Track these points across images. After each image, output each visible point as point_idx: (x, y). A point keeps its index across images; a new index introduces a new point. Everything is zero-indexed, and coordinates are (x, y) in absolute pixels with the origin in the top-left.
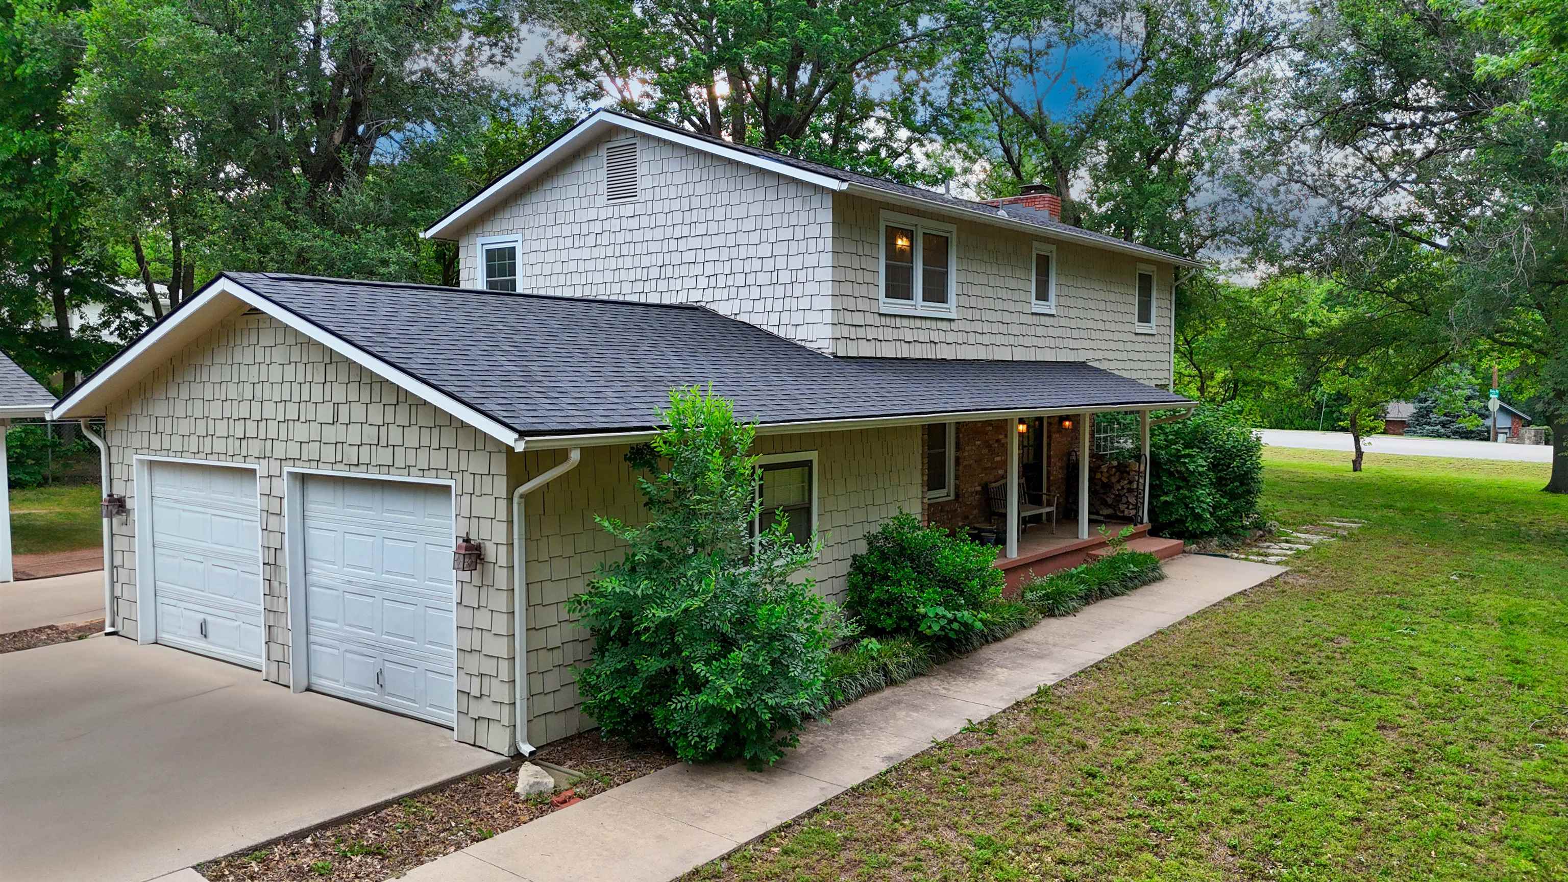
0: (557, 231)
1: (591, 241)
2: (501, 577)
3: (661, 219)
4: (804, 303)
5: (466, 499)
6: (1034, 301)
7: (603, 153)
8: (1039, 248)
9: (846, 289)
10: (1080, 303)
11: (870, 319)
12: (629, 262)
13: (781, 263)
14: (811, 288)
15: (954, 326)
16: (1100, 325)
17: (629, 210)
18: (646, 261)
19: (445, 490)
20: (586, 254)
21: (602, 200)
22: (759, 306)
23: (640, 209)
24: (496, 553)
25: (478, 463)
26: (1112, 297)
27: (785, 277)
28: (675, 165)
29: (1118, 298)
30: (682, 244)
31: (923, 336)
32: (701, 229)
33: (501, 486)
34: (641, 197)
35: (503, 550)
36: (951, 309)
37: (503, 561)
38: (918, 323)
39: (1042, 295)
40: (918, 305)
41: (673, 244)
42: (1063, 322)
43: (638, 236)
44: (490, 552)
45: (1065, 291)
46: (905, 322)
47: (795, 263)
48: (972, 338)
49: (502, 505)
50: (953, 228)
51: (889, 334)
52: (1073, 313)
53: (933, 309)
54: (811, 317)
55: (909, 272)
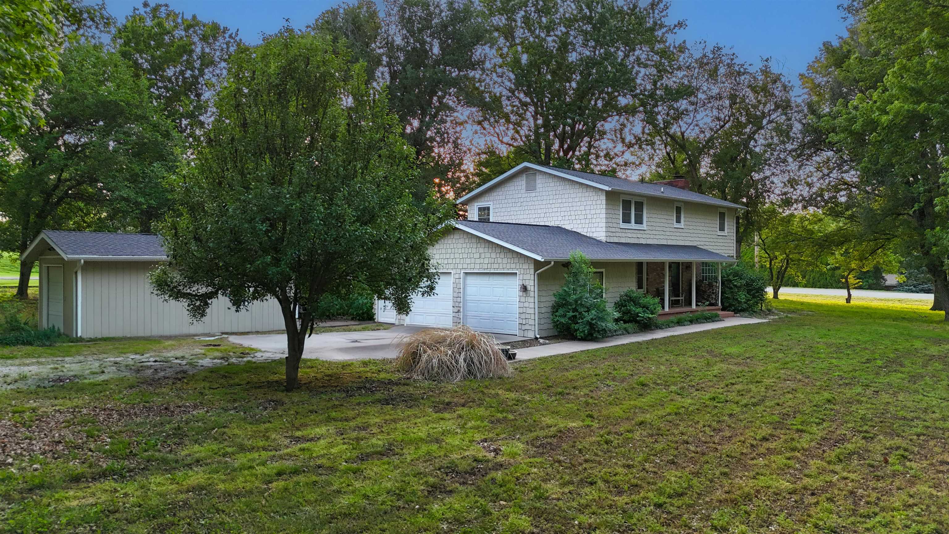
0: (506, 201)
1: (519, 204)
2: (532, 294)
3: (545, 198)
4: (596, 225)
5: (521, 276)
6: (675, 223)
7: (524, 176)
8: (676, 204)
9: (610, 220)
10: (694, 224)
11: (618, 230)
12: (533, 212)
13: (588, 212)
14: (598, 220)
15: (645, 232)
16: (703, 232)
17: (534, 194)
18: (539, 211)
19: (515, 274)
20: (517, 209)
21: (523, 191)
22: (580, 226)
23: (537, 194)
24: (530, 288)
25: (526, 266)
26: (707, 221)
27: (589, 216)
28: (550, 180)
29: (710, 221)
30: (553, 206)
31: (635, 236)
32: (560, 201)
33: (532, 271)
34: (538, 190)
35: (532, 287)
36: (644, 226)
37: (532, 289)
38: (633, 231)
39: (678, 221)
40: (633, 225)
41: (549, 206)
42: (687, 231)
43: (537, 203)
44: (529, 288)
45: (688, 219)
46: (629, 231)
47: (593, 212)
48: (652, 236)
49: (533, 276)
50: (645, 199)
51: (624, 235)
52: (691, 227)
53: (638, 227)
54: (598, 229)
55: (630, 214)
